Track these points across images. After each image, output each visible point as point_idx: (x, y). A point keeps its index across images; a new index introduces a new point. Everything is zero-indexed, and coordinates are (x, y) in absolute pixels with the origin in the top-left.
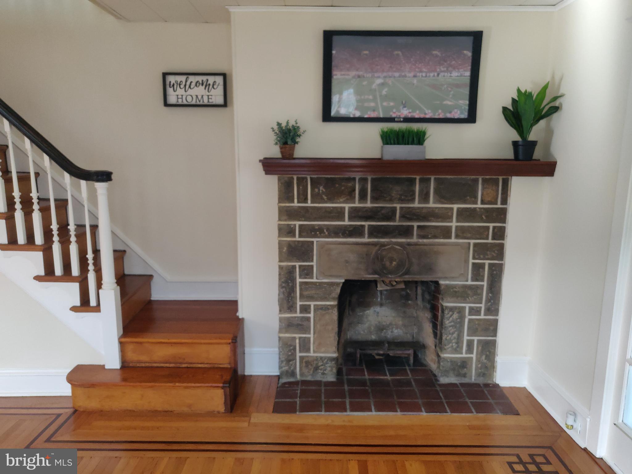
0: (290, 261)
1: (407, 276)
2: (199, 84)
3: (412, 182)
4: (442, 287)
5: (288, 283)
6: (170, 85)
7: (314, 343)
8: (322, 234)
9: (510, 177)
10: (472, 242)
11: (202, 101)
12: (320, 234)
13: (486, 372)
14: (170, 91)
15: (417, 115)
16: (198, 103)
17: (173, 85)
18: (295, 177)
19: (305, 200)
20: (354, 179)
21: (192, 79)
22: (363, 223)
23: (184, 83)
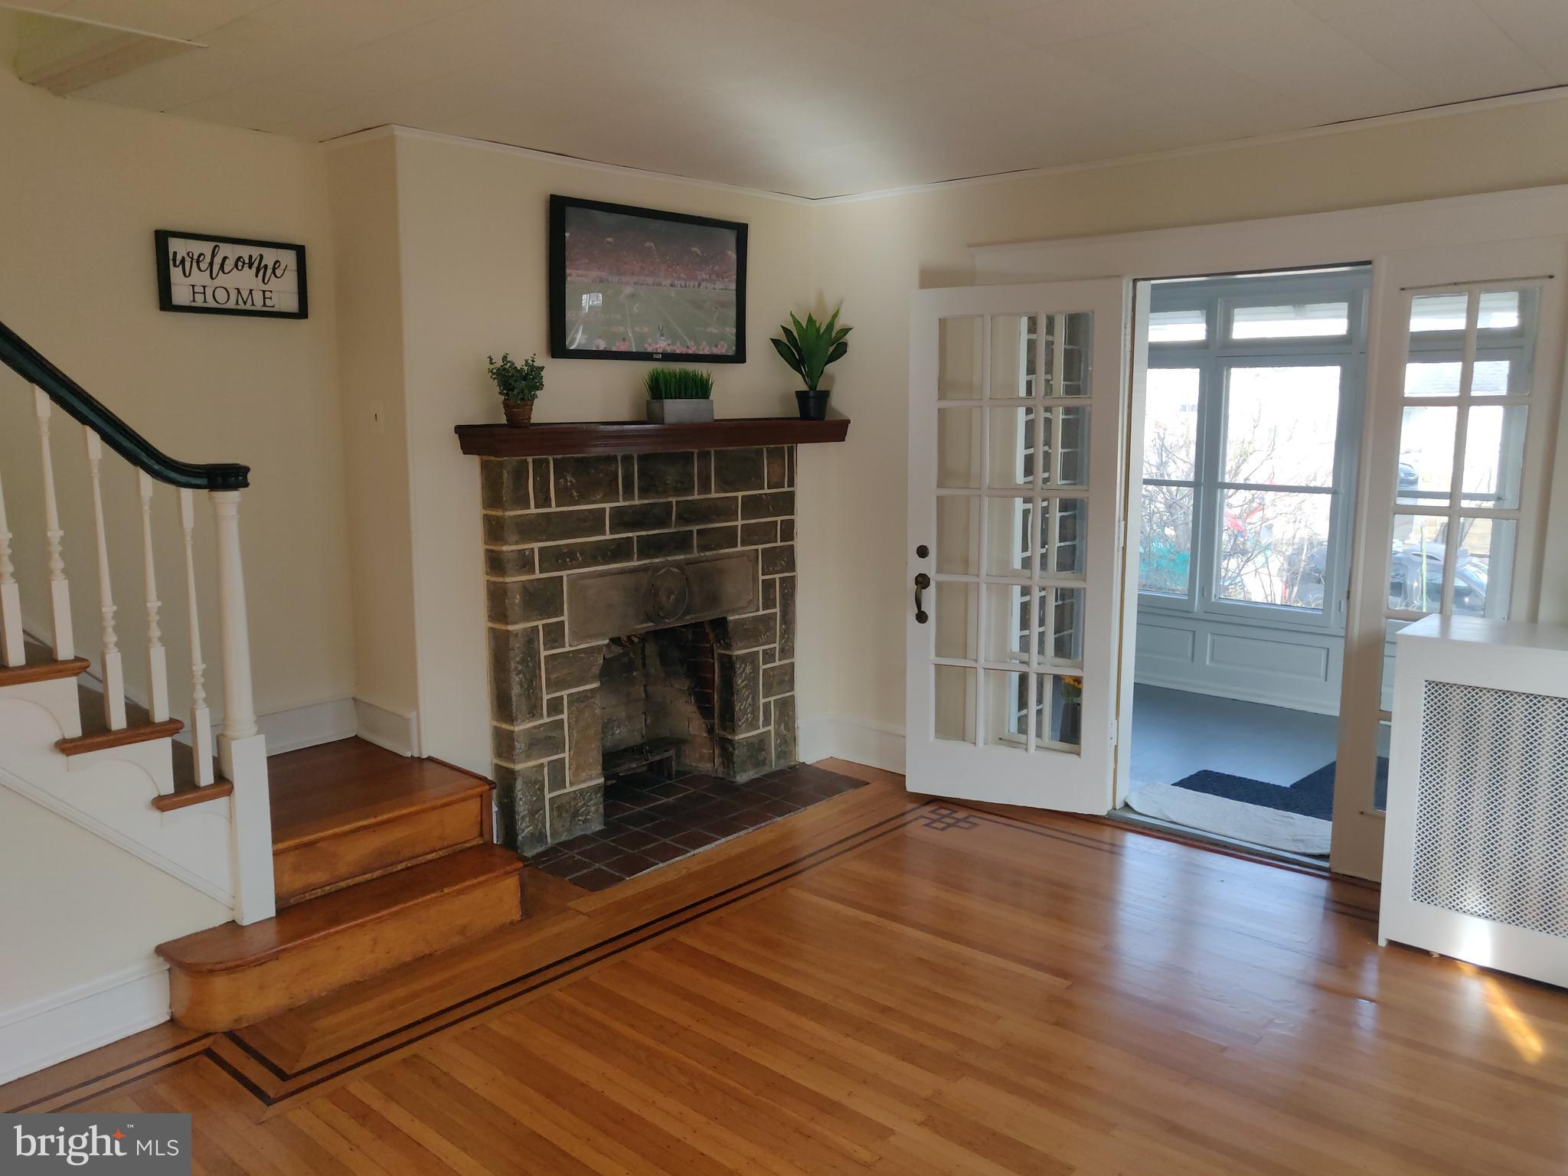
0: (528, 619)
1: (688, 617)
2: (244, 263)
3: (687, 458)
4: (731, 626)
5: (527, 662)
6: (174, 260)
7: (570, 768)
8: (574, 562)
9: (795, 445)
10: (760, 547)
11: (249, 302)
12: (571, 561)
13: (786, 750)
14: (176, 273)
15: (679, 349)
16: (241, 306)
17: (183, 261)
18: (530, 459)
19: (546, 502)
20: (615, 458)
21: (225, 249)
22: (630, 535)
23: (208, 259)
